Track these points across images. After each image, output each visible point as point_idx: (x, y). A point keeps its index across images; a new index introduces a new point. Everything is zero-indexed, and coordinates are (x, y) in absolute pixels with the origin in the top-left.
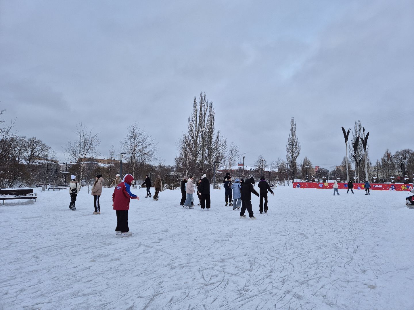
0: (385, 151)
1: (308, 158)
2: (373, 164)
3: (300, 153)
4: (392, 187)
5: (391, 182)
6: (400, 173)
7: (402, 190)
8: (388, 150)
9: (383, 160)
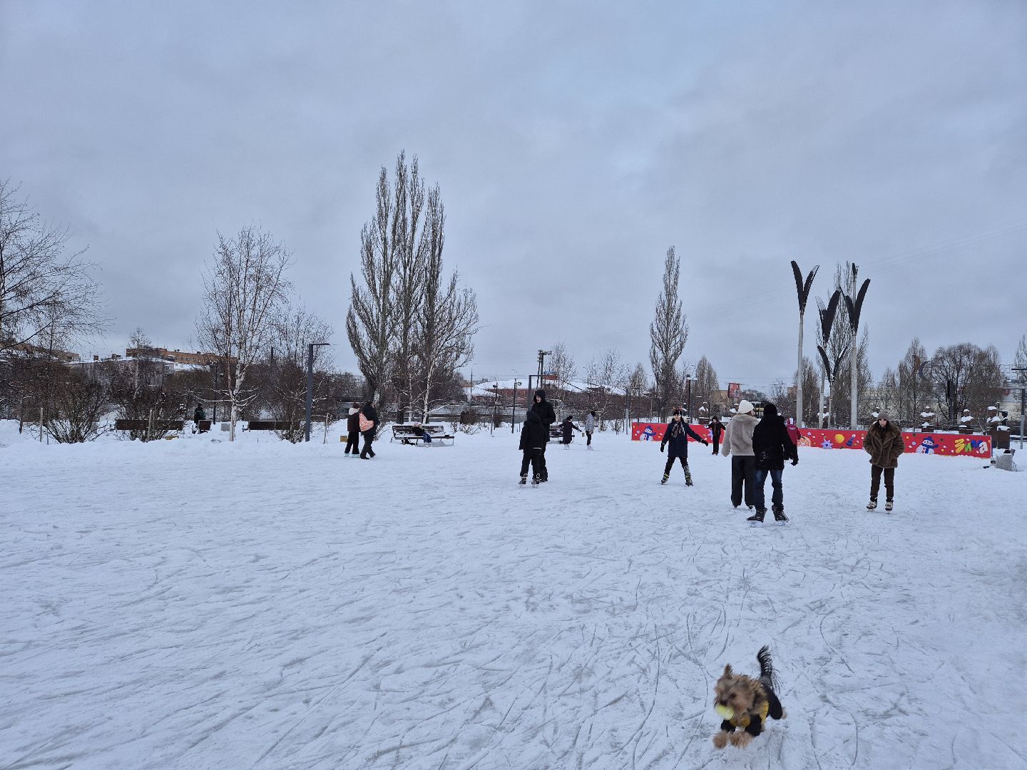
0: (909, 345)
1: (709, 360)
2: (877, 378)
3: (686, 345)
4: (926, 442)
5: (921, 427)
6: (943, 405)
7: (955, 454)
8: (916, 342)
9: (902, 368)
